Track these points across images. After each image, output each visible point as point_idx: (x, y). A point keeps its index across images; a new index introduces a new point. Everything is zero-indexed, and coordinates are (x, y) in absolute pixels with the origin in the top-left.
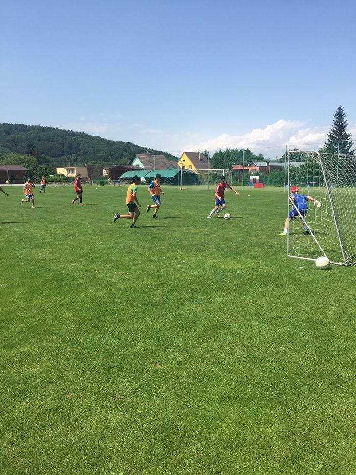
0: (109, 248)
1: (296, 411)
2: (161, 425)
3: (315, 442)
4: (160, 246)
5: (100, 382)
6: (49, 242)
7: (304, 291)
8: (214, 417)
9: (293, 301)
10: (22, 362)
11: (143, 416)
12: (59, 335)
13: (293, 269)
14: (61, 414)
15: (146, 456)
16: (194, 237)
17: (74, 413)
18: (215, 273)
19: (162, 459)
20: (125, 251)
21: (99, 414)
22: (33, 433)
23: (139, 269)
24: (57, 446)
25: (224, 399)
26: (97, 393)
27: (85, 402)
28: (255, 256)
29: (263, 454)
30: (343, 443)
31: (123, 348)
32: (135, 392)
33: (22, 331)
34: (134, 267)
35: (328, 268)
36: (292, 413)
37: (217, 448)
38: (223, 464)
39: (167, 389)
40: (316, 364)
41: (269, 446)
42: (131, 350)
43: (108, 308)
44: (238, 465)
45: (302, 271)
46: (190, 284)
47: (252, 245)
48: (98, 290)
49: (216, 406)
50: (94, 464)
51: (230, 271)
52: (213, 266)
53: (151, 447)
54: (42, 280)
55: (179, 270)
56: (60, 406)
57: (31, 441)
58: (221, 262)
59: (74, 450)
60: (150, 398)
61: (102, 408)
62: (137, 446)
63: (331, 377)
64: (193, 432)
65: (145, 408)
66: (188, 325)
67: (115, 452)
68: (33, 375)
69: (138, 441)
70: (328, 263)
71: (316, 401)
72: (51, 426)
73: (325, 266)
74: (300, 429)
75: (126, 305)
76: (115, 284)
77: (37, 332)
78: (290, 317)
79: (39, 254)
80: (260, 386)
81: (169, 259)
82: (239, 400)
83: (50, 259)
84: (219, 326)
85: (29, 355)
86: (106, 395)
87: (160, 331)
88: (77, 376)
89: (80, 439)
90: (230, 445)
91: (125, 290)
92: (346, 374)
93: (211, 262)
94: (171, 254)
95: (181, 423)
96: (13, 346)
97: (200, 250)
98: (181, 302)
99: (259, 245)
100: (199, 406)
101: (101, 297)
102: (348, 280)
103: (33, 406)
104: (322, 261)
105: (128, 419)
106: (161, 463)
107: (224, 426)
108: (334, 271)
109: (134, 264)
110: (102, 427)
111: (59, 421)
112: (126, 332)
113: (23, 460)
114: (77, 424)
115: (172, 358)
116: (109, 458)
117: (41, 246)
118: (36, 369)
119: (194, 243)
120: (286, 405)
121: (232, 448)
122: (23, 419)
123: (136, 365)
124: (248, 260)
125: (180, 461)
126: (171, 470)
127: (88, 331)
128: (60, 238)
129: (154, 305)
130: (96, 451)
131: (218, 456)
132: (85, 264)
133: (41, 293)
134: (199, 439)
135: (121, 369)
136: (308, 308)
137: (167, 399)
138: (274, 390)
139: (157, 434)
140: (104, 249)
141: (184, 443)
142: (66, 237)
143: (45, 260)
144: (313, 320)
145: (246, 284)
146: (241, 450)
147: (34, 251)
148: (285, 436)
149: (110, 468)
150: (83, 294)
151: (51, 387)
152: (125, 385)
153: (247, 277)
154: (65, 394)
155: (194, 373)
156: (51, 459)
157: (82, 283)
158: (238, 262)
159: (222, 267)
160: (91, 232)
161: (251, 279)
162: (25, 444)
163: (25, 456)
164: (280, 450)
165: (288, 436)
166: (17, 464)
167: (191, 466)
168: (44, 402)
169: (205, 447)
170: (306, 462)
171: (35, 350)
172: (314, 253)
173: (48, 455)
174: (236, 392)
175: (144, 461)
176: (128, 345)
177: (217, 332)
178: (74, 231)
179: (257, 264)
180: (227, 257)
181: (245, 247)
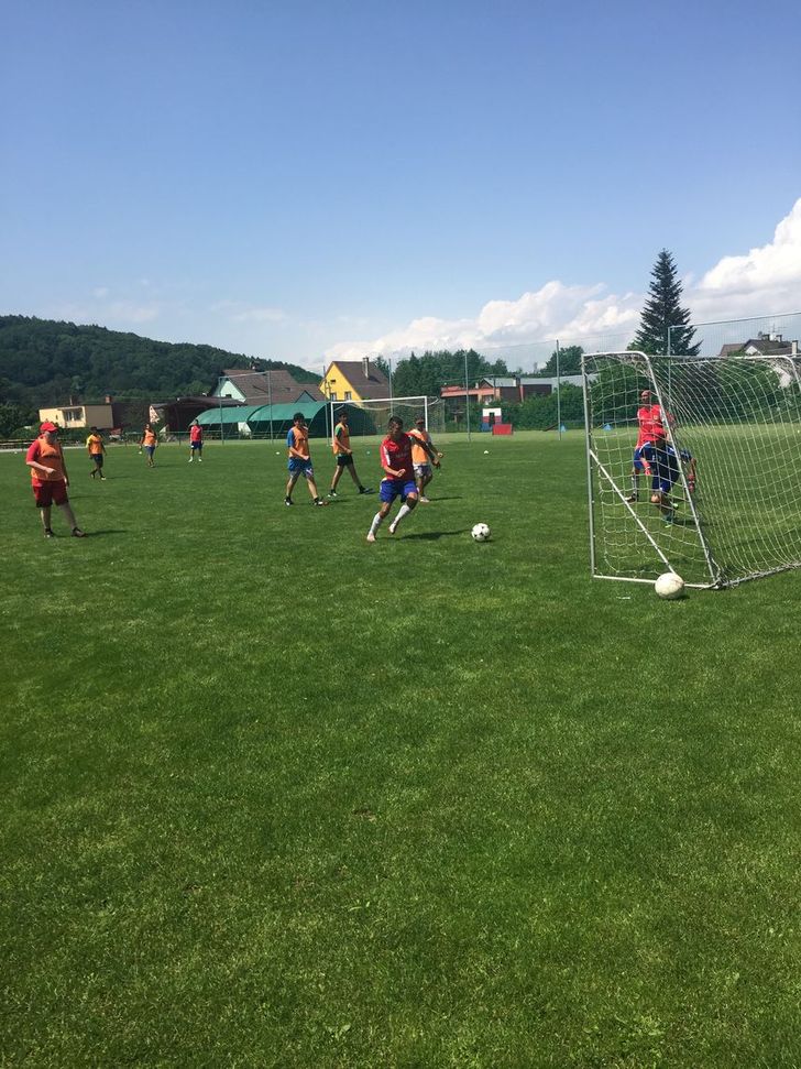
0: (203, 582)
1: (667, 879)
2: (404, 931)
3: (717, 934)
4: (317, 571)
5: (257, 859)
6: (64, 578)
7: (640, 646)
8: (508, 905)
9: (622, 667)
10: (76, 833)
11: (362, 917)
12: (142, 772)
13: (610, 603)
14: (189, 928)
15: (389, 989)
16: (385, 549)
17: (217, 923)
18: (448, 622)
20: (241, 586)
23: (282, 622)
24: (198, 989)
25: (520, 870)
26: (255, 881)
27: (233, 902)
28: (524, 582)
29: (619, 966)
30: (771, 931)
31: (288, 787)
32: (335, 873)
33: (58, 770)
34: (271, 620)
35: (681, 595)
36: (661, 884)
39: (401, 860)
40: (691, 788)
41: (631, 949)
42: (305, 791)
43: (236, 710)
45: (628, 605)
46: (401, 647)
47: (514, 559)
48: (203, 673)
49: (508, 884)
51: (480, 615)
52: (443, 607)
53: (395, 972)
54: (70, 661)
55: (369, 620)
56: (182, 913)
58: (455, 597)
61: (274, 908)
63: (727, 810)
64: (473, 938)
65: (363, 901)
66: (416, 733)
70: (680, 586)
73: (676, 592)
74: (683, 913)
75: (273, 700)
76: (237, 657)
77: (90, 769)
78: (622, 701)
79: (47, 606)
80: (590, 839)
81: (342, 597)
83: (76, 614)
84: (481, 729)
85: (88, 817)
86: (275, 882)
87: (359, 748)
91: (263, 670)
92: (754, 801)
93: (435, 598)
94: (344, 588)
95: (445, 922)
96: (46, 802)
97: (404, 575)
98: (391, 686)
99: (528, 557)
100: (474, 887)
101: (213, 688)
102: (727, 617)
104: (668, 583)
108: (695, 602)
109: (270, 614)
112: (287, 755)
114: (228, 943)
115: (396, 799)
117: (47, 586)
118: (110, 843)
119: (387, 561)
121: (556, 960)
124: (513, 590)
125: (459, 994)
127: (204, 759)
128: (86, 567)
129: (336, 695)
131: (533, 977)
132: (160, 618)
133: (77, 686)
134: (489, 948)
135: (295, 829)
136: (657, 680)
137: (405, 880)
138: (618, 844)
140: (192, 584)
142: (100, 564)
143: (64, 616)
144: (669, 704)
145: (519, 641)
147: (33, 598)
148: (656, 928)
149: (320, 1019)
150: (172, 683)
151: (153, 877)
152: (311, 860)
153: (518, 626)
154: (187, 888)
155: (449, 824)
157: (164, 661)
158: (493, 594)
159: (461, 607)
160: (152, 549)
161: (526, 629)
164: (652, 956)
165: (664, 928)
167: (484, 999)
168: (145, 907)
170: (706, 972)
171: (98, 806)
172: (647, 567)
176: (297, 780)
177: (479, 742)
178: (114, 549)
179: (535, 598)
180: (468, 585)
181: (500, 563)
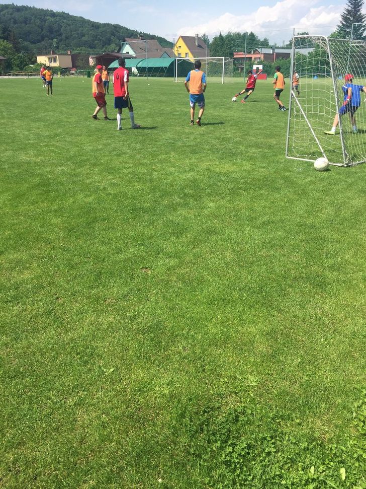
0: (97, 150)
1: (279, 311)
2: (150, 326)
3: (296, 339)
4: (153, 147)
5: (91, 288)
6: (33, 144)
7: (299, 194)
8: (201, 318)
9: (287, 204)
10: (12, 269)
11: (132, 319)
12: (48, 242)
13: (291, 172)
14: (53, 317)
15: (136, 353)
16: (188, 138)
17: (66, 316)
18: (209, 177)
19: (150, 356)
20: (115, 153)
21: (91, 318)
22: (26, 336)
23: (130, 173)
24: (50, 346)
25: (211, 302)
26: (88, 298)
27: (76, 306)
28: (251, 158)
29: (245, 351)
30: (322, 340)
31: (113, 254)
32: (125, 296)
33: (10, 238)
34: (125, 171)
35: (327, 169)
36: (276, 313)
37: (202, 346)
38: (207, 359)
39: (157, 293)
40: (304, 267)
41: (252, 343)
42: (121, 256)
43: (98, 215)
44: (221, 360)
45: (299, 173)
46: (182, 189)
47: (250, 146)
48: (86, 196)
49: (204, 308)
50: (86, 362)
51: (225, 174)
52: (208, 169)
53: (141, 345)
54: (27, 186)
55: (171, 173)
56: (52, 310)
57: (25, 343)
58: (215, 164)
59: (66, 349)
60: (140, 301)
61: (93, 311)
62: (127, 345)
63: (318, 279)
64: (181, 332)
65: (135, 311)
66: (179, 231)
67: (106, 351)
68: (23, 281)
69: (129, 341)
70: (326, 164)
71: (301, 301)
72: (44, 328)
73: (324, 168)
74: (282, 328)
75: (116, 211)
76: (104, 189)
77: (25, 239)
78: (282, 221)
79: (23, 157)
80: (247, 288)
81: (161, 162)
82: (226, 302)
83: (35, 163)
84: (211, 232)
85: (19, 262)
86: (97, 299)
87: (151, 238)
88: (68, 282)
89: (72, 340)
90: (214, 343)
91: (115, 196)
92: (331, 276)
93: (205, 165)
94: (164, 157)
95: (169, 324)
97: (194, 152)
98: (173, 207)
99: (257, 146)
100: (187, 308)
101: (90, 204)
102: (345, 181)
103: (25, 310)
104: (321, 163)
105: (119, 322)
106: (150, 359)
107: (210, 326)
108: (332, 173)
109: (125, 168)
110: (94, 329)
111: (52, 324)
112: (116, 239)
113: (17, 360)
114: (69, 326)
115: (162, 263)
116: (100, 357)
117: (24, 148)
118: (27, 275)
119: (188, 144)
120: (270, 306)
121: (216, 346)
122: (16, 323)
123: (126, 270)
124: (244, 162)
125: (168, 358)
126: (159, 366)
127: (77, 238)
128: (44, 139)
129: (145, 211)
130: (88, 350)
131: (203, 352)
132: (73, 167)
133: (28, 198)
134: (186, 337)
135: (112, 274)
136: (302, 212)
137: (157, 302)
138: (260, 292)
139: (146, 334)
140: (92, 151)
141: (172, 342)
142: (51, 138)
143: (29, 163)
144: (305, 224)
145: (240, 188)
146: (225, 347)
147: (17, 153)
148: (267, 334)
149: (101, 365)
150: (71, 200)
151: (43, 292)
152: (116, 289)
153: (242, 181)
154: (57, 298)
155: (184, 278)
156: (45, 358)
157: (70, 189)
158: (234, 164)
159: (217, 170)
160: (78, 132)
161: (246, 183)
162: (19, 346)
163: (19, 357)
164: (262, 347)
165: (271, 334)
166: (11, 363)
167: (178, 361)
168: (36, 306)
169: (191, 344)
170: (285, 357)
171: (25, 257)
172: (313, 154)
173: (42, 355)
174: (223, 295)
175: (134, 359)
176: (118, 251)
177: (208, 238)
178: (60, 130)
179: (254, 167)
180: (223, 159)
181: (242, 148)
